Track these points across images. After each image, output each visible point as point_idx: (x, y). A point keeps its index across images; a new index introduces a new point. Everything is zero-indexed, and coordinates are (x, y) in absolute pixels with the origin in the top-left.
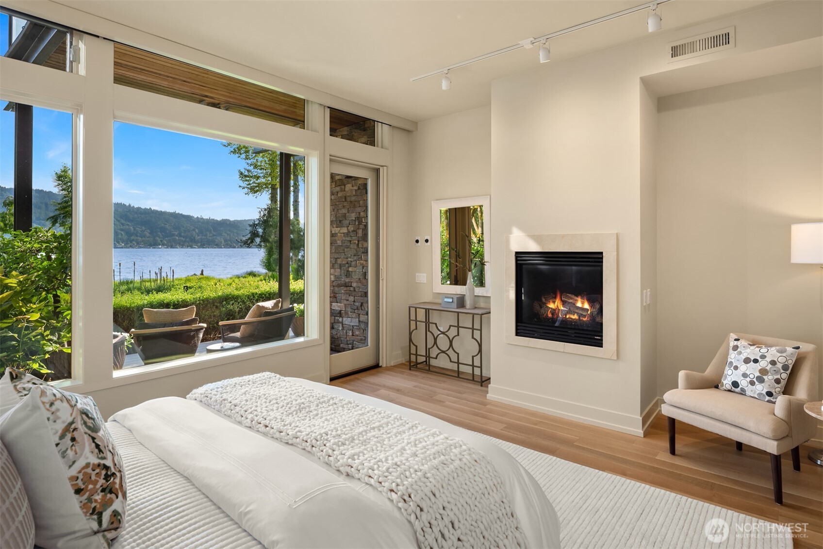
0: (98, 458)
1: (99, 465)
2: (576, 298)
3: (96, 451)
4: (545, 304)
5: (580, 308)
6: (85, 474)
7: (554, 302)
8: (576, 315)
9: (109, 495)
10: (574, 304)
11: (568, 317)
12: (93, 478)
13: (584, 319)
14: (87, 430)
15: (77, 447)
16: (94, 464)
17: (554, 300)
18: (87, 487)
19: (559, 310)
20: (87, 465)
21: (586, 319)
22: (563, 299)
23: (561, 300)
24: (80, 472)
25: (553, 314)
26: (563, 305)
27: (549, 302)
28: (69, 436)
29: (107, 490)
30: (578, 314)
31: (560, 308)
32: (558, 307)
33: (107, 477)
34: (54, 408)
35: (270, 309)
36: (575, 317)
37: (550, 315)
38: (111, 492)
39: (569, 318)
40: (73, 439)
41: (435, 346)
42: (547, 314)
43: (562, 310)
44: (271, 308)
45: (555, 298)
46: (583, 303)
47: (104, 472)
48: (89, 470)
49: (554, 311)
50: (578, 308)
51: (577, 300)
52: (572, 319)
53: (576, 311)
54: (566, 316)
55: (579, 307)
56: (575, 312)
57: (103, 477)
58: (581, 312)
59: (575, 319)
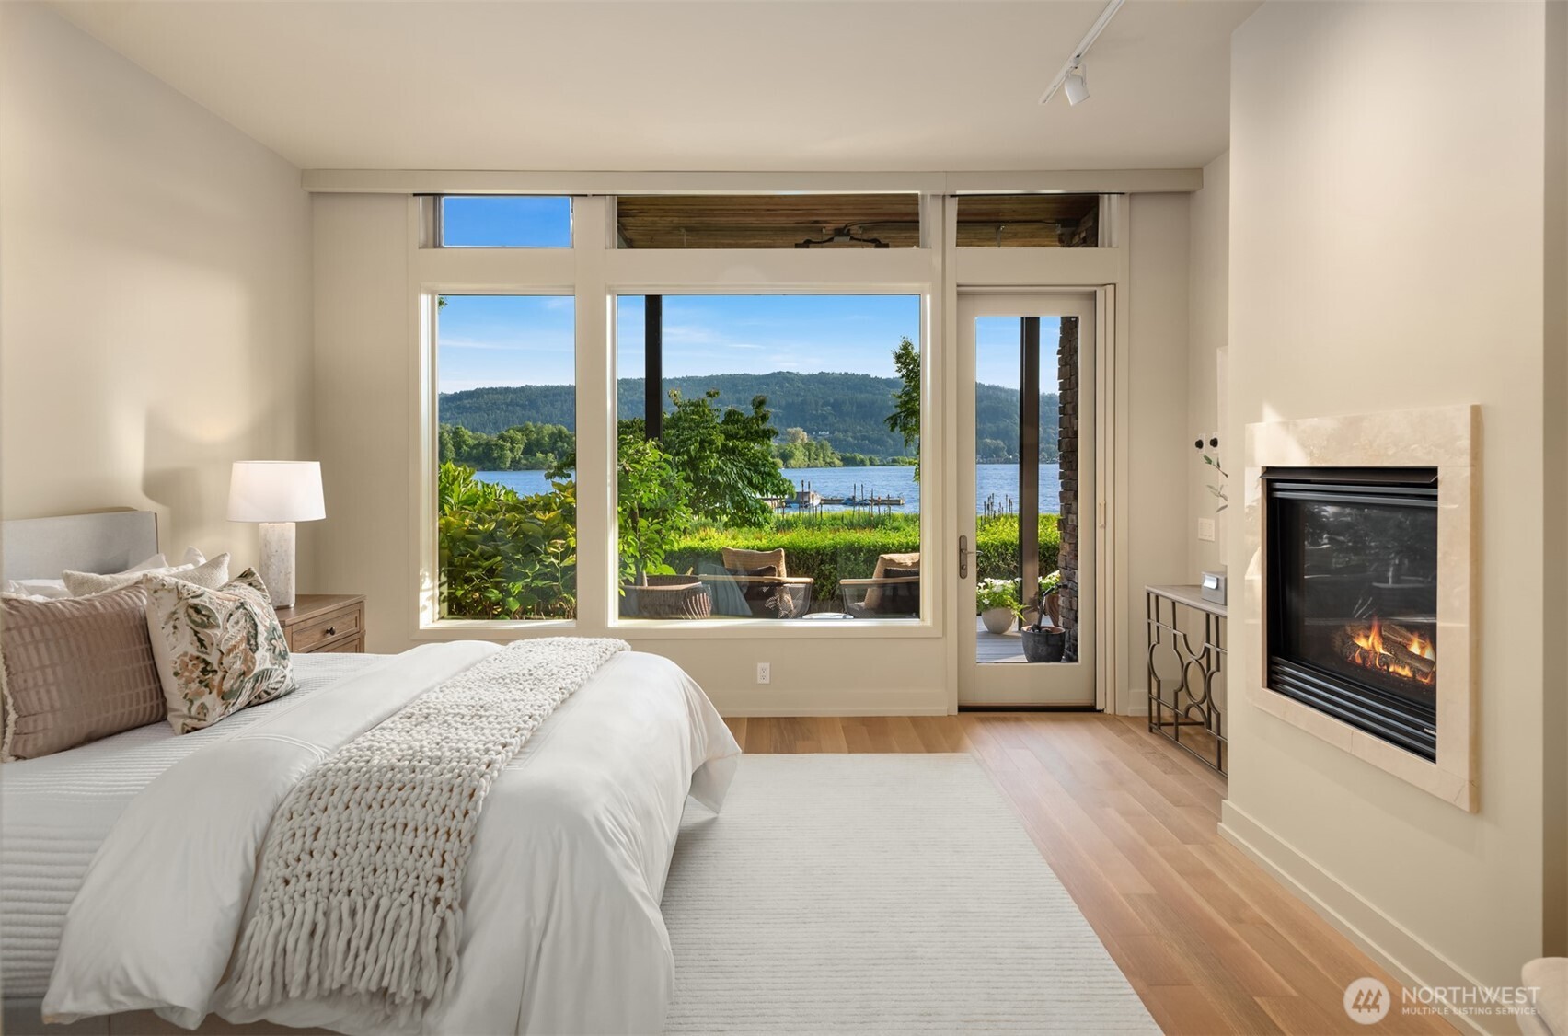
0: (198, 651)
1: (198, 658)
2: (1412, 637)
3: (198, 644)
4: (1351, 637)
5: (1417, 655)
6: (182, 660)
7: (1367, 637)
8: (1407, 668)
9: (203, 688)
10: (1405, 647)
11: (1391, 669)
12: (190, 667)
13: (1423, 680)
14: (189, 623)
15: (178, 635)
16: (192, 656)
17: (1367, 632)
18: (183, 673)
19: (1376, 653)
20: (185, 654)
21: (1427, 681)
22: (1383, 633)
23: (1381, 635)
24: (178, 658)
25: (1364, 659)
26: (1383, 644)
27: (1359, 635)
28: (172, 623)
29: (204, 684)
30: (1411, 668)
31: (1377, 651)
32: (1373, 646)
33: (204, 671)
34: (157, 595)
35: (907, 566)
36: (1406, 672)
37: (1359, 661)
38: (206, 686)
39: (1394, 672)
40: (175, 627)
41: (1184, 689)
42: (1354, 657)
43: (1381, 654)
44: (910, 564)
45: (1370, 628)
46: (1422, 648)
47: (202, 666)
48: (187, 659)
49: (1365, 654)
50: (1412, 656)
51: (1411, 640)
52: (1400, 675)
53: (1409, 661)
54: (1388, 668)
55: (1414, 654)
56: (1409, 664)
57: (200, 669)
58: (1418, 665)
59: (1405, 677)
